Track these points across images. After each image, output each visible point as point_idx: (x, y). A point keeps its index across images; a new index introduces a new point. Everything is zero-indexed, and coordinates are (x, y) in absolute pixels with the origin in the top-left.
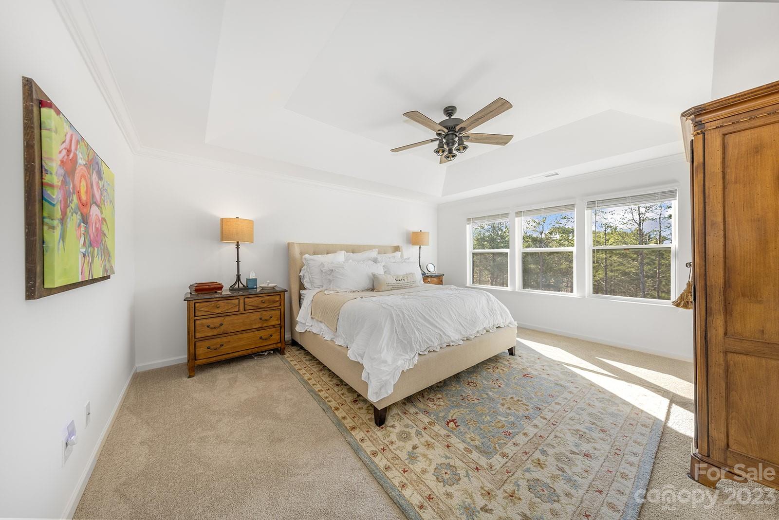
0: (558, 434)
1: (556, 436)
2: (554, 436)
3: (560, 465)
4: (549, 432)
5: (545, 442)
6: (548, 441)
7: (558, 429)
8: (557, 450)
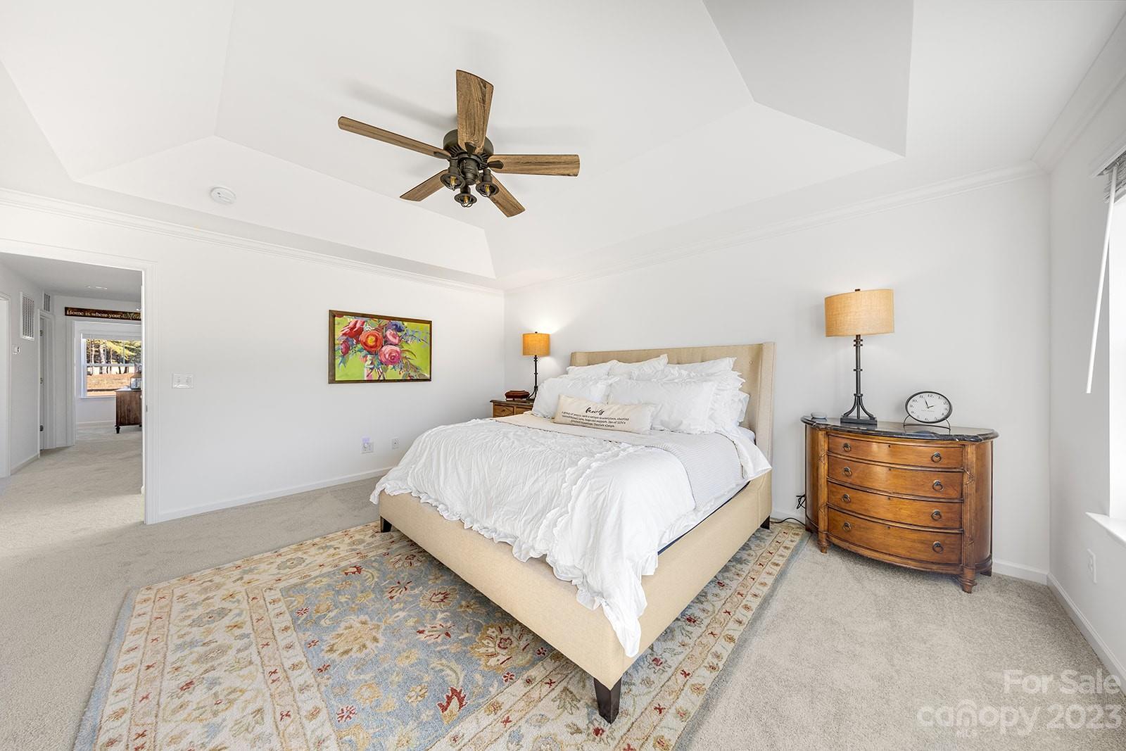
0: (252, 668)
1: (251, 663)
2: (253, 660)
3: (213, 645)
4: (266, 659)
5: (254, 645)
6: (253, 649)
7: (260, 676)
8: (232, 652)
